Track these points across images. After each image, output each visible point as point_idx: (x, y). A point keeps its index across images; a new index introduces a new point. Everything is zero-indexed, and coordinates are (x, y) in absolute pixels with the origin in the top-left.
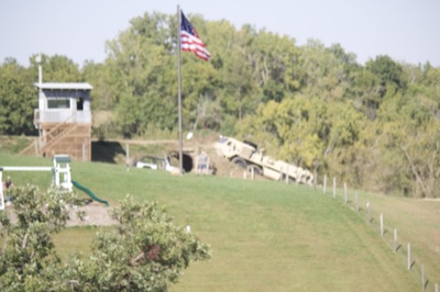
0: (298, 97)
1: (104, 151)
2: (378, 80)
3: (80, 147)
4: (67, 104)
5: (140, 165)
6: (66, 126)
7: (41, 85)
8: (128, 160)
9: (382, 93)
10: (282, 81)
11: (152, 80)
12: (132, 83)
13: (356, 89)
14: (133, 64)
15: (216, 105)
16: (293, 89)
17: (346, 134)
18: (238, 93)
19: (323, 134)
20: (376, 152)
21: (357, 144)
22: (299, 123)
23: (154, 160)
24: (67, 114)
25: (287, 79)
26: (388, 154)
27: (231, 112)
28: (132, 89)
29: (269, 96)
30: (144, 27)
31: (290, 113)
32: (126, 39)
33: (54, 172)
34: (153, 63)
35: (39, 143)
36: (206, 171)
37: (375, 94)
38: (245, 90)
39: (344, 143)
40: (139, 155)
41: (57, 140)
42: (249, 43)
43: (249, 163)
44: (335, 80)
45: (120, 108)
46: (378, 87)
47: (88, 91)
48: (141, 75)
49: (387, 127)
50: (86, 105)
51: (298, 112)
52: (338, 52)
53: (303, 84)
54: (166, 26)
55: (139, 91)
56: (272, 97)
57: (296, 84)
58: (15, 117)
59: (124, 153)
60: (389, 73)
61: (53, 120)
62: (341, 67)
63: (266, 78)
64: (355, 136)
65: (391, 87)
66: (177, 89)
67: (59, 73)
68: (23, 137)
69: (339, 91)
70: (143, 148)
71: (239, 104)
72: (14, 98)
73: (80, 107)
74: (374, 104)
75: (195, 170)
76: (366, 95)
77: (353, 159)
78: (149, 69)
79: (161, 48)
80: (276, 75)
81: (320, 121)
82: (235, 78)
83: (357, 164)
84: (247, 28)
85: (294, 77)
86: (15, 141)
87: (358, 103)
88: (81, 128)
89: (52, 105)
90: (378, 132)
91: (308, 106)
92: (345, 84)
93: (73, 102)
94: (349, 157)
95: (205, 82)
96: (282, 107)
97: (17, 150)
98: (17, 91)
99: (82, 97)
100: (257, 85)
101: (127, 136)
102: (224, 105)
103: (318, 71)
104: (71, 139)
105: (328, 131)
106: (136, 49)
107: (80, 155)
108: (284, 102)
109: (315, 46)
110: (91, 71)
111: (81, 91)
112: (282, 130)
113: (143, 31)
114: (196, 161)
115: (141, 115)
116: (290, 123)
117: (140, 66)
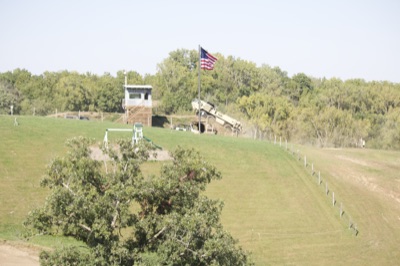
0: (258, 94)
1: (158, 121)
2: (299, 85)
3: (146, 119)
4: (140, 97)
5: (177, 129)
6: (139, 108)
7: (126, 86)
8: (172, 126)
9: (301, 93)
10: (249, 85)
11: (180, 84)
12: (170, 86)
13: (288, 90)
14: (171, 76)
15: (214, 98)
16: (255, 90)
17: (282, 114)
18: (226, 92)
19: (271, 114)
20: (299, 123)
21: (289, 119)
22: (259, 108)
23: (185, 126)
24: (139, 102)
25: (252, 85)
26: (305, 124)
27: (222, 102)
28: (170, 89)
29: (243, 93)
30: (177, 57)
31: (254, 102)
32: (167, 63)
33: (134, 132)
34: (182, 76)
35: (125, 116)
36: (212, 133)
37: (297, 93)
38: (229, 90)
39: (282, 119)
40: (177, 123)
41: (134, 115)
42: (232, 65)
43: (208, 113)
44: (276, 85)
45: (164, 98)
46: (299, 89)
47: (150, 89)
48: (175, 82)
49: (304, 111)
50: (150, 97)
51: (258, 102)
52: (278, 70)
53: (260, 87)
54: (188, 56)
55: (174, 90)
56: (244, 94)
57: (257, 87)
58: (110, 103)
59: (169, 122)
60: (304, 83)
61: (132, 105)
62: (280, 79)
63: (241, 84)
64: (287, 115)
65: (305, 89)
66: (194, 89)
67: (132, 80)
68: (116, 113)
69: (278, 91)
70: (178, 120)
71: (226, 97)
72: (109, 93)
73: (146, 98)
74: (296, 98)
75: (206, 132)
76: (292, 94)
77: (287, 127)
78: (179, 79)
79: (185, 68)
80: (246, 82)
81: (269, 107)
82: (224, 83)
83: (289, 129)
84: (231, 58)
85: (255, 84)
86: (112, 115)
87: (288, 98)
88: (147, 109)
89: (131, 97)
90: (299, 113)
91: (263, 99)
92: (282, 88)
93: (143, 95)
94: (284, 126)
95: (208, 86)
96: (250, 99)
97: (113, 120)
98: (111, 90)
99: (148, 92)
100: (235, 87)
101: (168, 113)
102: (218, 98)
103: (268, 80)
104: (142, 115)
105: (273, 113)
106: (173, 68)
107: (146, 123)
108: (251, 97)
109: (266, 67)
110: (149, 79)
111: (147, 89)
112: (249, 112)
113: (176, 59)
114: (207, 127)
115: (175, 102)
116: (254, 108)
117: (174, 77)
